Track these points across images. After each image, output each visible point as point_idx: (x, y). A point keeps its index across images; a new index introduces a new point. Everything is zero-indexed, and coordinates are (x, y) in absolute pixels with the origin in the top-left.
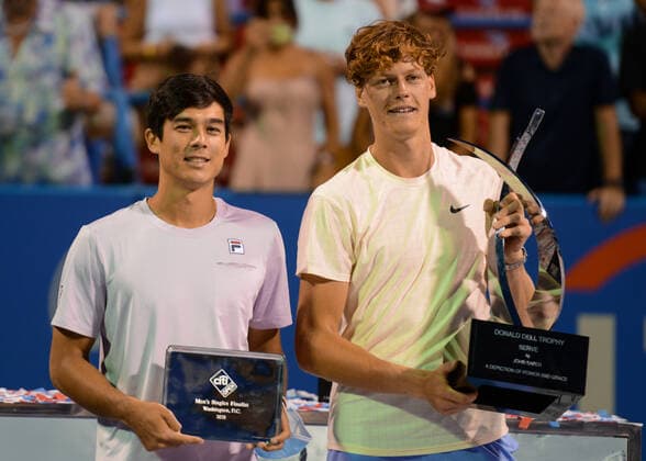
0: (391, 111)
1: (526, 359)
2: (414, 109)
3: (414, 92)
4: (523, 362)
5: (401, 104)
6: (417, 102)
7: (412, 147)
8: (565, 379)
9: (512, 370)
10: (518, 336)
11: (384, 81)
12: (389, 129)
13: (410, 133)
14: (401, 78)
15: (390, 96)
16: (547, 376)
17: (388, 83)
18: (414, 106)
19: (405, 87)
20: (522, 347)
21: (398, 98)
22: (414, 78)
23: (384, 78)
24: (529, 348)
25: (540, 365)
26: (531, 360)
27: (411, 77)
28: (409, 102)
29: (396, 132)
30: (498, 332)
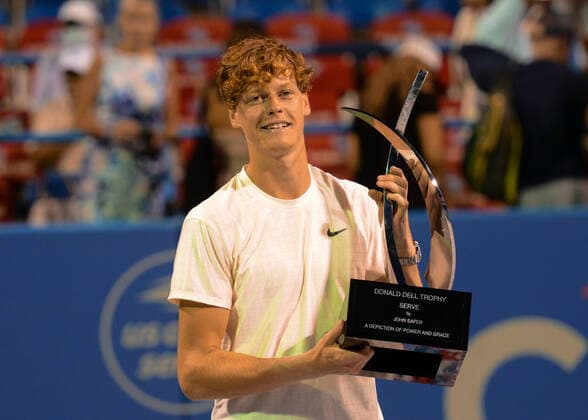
0: (265, 128)
1: (407, 317)
2: (288, 124)
3: (287, 107)
4: (403, 320)
5: (274, 120)
6: (291, 117)
7: (288, 165)
8: (447, 336)
9: (392, 329)
10: (398, 294)
11: (256, 98)
12: (264, 146)
13: (286, 149)
14: (273, 93)
15: (263, 113)
16: (428, 333)
17: (260, 99)
18: (288, 121)
19: (278, 104)
20: (403, 306)
21: (271, 113)
22: (287, 93)
23: (256, 95)
24: (409, 306)
25: (421, 322)
26: (411, 318)
27: (284, 94)
28: (283, 117)
29: (273, 149)
30: (377, 291)
